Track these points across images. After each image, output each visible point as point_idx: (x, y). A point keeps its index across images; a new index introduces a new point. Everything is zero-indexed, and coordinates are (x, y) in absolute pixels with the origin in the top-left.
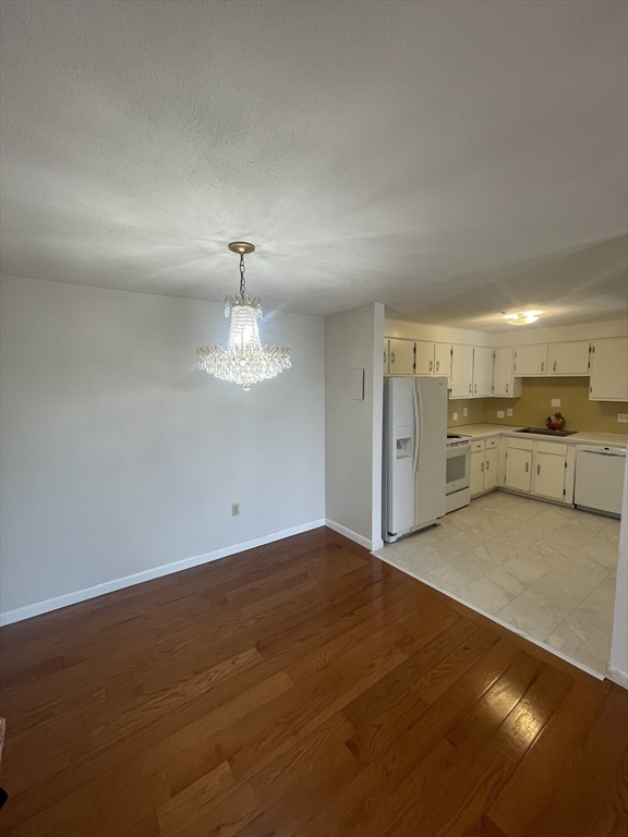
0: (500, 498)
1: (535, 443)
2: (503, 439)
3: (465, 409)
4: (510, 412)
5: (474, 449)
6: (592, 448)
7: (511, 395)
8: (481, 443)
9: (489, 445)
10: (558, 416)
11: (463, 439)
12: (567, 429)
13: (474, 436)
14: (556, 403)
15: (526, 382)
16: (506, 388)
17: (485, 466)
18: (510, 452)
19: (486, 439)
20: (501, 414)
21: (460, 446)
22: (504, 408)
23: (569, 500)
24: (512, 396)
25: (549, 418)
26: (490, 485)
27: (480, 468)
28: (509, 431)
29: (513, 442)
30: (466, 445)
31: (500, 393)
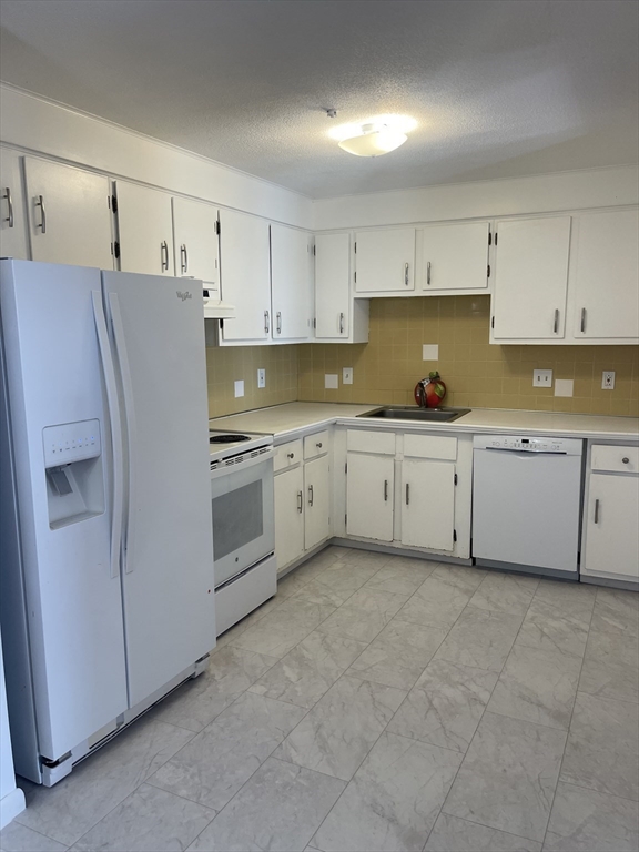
0: (337, 564)
1: (399, 437)
2: (339, 433)
3: (261, 373)
4: (348, 376)
5: (281, 462)
6: (501, 442)
7: (349, 337)
8: (295, 447)
9: (311, 451)
10: (435, 379)
11: (254, 442)
12: (453, 404)
13: (280, 432)
14: (431, 353)
15: (375, 308)
16: (338, 324)
17: (304, 500)
18: (353, 460)
19: (303, 437)
20: (331, 381)
21: (248, 461)
22: (336, 368)
23: (462, 552)
24: (351, 341)
25: (421, 385)
26: (315, 539)
27: (294, 503)
28: (349, 416)
29: (357, 439)
30: (261, 458)
31: (329, 333)
